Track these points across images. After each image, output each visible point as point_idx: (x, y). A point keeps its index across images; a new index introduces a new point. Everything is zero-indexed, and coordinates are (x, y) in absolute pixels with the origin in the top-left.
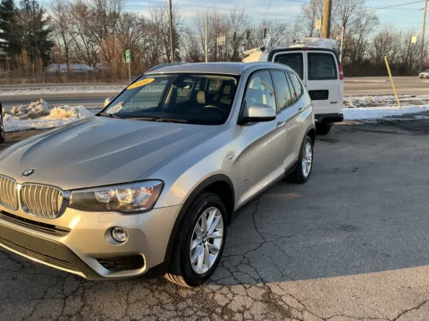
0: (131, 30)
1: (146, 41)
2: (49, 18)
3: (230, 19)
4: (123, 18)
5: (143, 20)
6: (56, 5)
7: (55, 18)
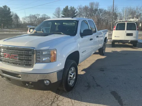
0: (101, 14)
1: (105, 17)
2: (77, 12)
3: (136, 9)
4: (99, 10)
5: (105, 11)
6: (79, 8)
7: (78, 11)
